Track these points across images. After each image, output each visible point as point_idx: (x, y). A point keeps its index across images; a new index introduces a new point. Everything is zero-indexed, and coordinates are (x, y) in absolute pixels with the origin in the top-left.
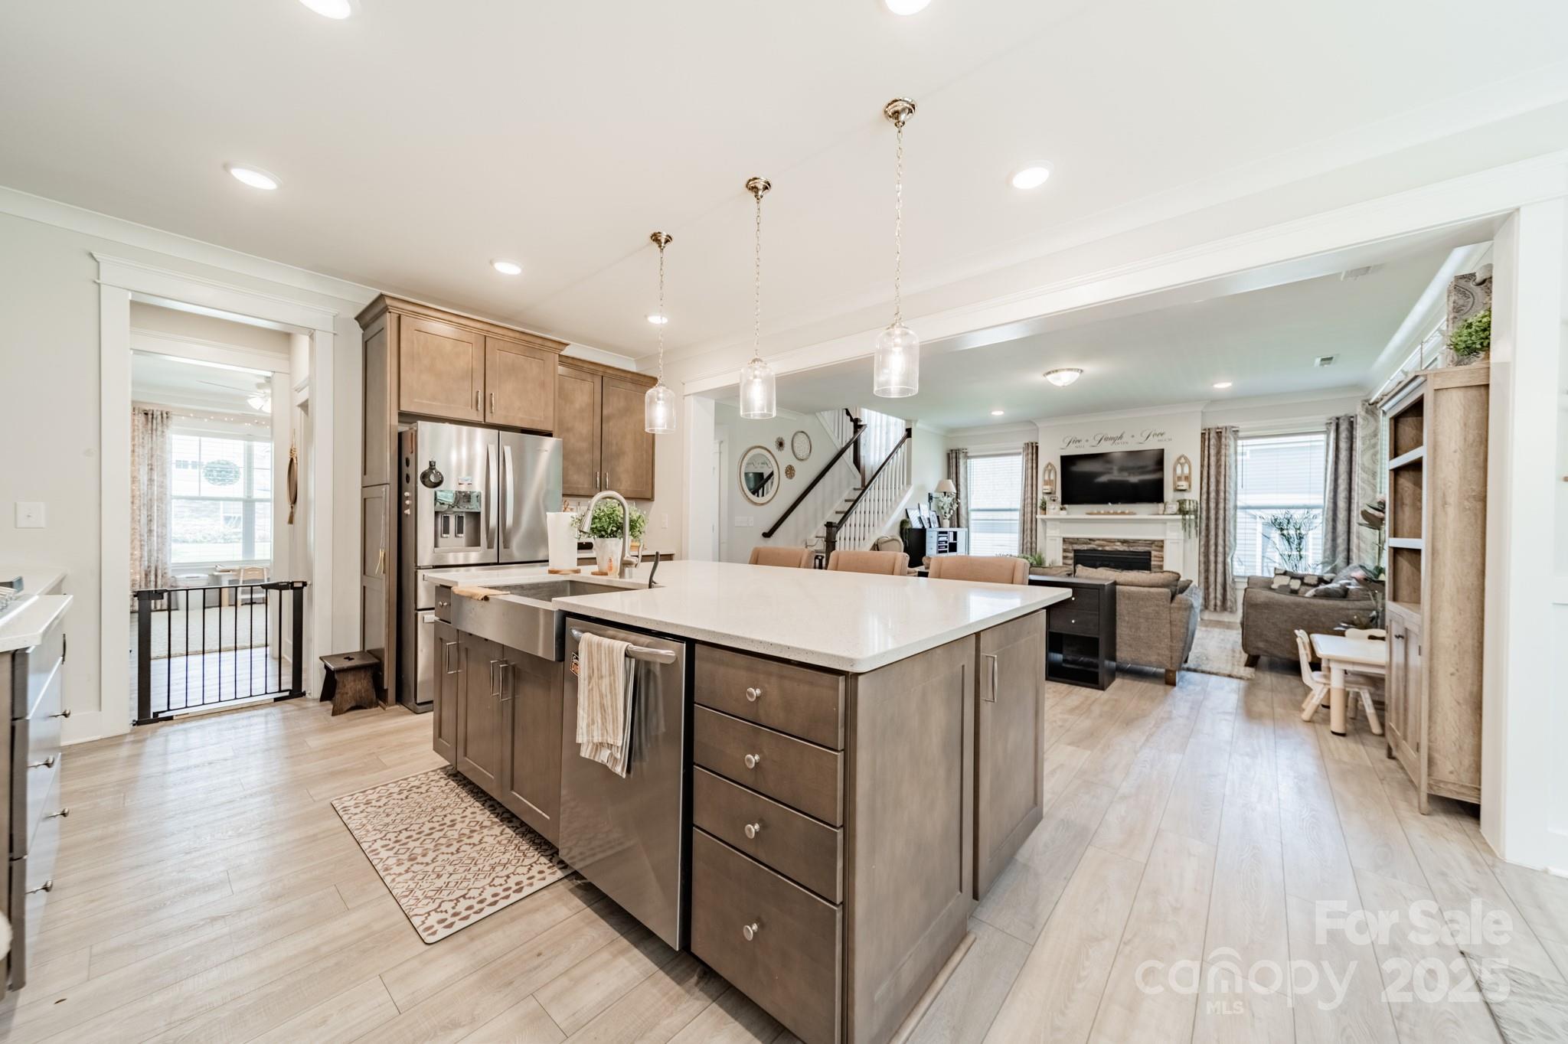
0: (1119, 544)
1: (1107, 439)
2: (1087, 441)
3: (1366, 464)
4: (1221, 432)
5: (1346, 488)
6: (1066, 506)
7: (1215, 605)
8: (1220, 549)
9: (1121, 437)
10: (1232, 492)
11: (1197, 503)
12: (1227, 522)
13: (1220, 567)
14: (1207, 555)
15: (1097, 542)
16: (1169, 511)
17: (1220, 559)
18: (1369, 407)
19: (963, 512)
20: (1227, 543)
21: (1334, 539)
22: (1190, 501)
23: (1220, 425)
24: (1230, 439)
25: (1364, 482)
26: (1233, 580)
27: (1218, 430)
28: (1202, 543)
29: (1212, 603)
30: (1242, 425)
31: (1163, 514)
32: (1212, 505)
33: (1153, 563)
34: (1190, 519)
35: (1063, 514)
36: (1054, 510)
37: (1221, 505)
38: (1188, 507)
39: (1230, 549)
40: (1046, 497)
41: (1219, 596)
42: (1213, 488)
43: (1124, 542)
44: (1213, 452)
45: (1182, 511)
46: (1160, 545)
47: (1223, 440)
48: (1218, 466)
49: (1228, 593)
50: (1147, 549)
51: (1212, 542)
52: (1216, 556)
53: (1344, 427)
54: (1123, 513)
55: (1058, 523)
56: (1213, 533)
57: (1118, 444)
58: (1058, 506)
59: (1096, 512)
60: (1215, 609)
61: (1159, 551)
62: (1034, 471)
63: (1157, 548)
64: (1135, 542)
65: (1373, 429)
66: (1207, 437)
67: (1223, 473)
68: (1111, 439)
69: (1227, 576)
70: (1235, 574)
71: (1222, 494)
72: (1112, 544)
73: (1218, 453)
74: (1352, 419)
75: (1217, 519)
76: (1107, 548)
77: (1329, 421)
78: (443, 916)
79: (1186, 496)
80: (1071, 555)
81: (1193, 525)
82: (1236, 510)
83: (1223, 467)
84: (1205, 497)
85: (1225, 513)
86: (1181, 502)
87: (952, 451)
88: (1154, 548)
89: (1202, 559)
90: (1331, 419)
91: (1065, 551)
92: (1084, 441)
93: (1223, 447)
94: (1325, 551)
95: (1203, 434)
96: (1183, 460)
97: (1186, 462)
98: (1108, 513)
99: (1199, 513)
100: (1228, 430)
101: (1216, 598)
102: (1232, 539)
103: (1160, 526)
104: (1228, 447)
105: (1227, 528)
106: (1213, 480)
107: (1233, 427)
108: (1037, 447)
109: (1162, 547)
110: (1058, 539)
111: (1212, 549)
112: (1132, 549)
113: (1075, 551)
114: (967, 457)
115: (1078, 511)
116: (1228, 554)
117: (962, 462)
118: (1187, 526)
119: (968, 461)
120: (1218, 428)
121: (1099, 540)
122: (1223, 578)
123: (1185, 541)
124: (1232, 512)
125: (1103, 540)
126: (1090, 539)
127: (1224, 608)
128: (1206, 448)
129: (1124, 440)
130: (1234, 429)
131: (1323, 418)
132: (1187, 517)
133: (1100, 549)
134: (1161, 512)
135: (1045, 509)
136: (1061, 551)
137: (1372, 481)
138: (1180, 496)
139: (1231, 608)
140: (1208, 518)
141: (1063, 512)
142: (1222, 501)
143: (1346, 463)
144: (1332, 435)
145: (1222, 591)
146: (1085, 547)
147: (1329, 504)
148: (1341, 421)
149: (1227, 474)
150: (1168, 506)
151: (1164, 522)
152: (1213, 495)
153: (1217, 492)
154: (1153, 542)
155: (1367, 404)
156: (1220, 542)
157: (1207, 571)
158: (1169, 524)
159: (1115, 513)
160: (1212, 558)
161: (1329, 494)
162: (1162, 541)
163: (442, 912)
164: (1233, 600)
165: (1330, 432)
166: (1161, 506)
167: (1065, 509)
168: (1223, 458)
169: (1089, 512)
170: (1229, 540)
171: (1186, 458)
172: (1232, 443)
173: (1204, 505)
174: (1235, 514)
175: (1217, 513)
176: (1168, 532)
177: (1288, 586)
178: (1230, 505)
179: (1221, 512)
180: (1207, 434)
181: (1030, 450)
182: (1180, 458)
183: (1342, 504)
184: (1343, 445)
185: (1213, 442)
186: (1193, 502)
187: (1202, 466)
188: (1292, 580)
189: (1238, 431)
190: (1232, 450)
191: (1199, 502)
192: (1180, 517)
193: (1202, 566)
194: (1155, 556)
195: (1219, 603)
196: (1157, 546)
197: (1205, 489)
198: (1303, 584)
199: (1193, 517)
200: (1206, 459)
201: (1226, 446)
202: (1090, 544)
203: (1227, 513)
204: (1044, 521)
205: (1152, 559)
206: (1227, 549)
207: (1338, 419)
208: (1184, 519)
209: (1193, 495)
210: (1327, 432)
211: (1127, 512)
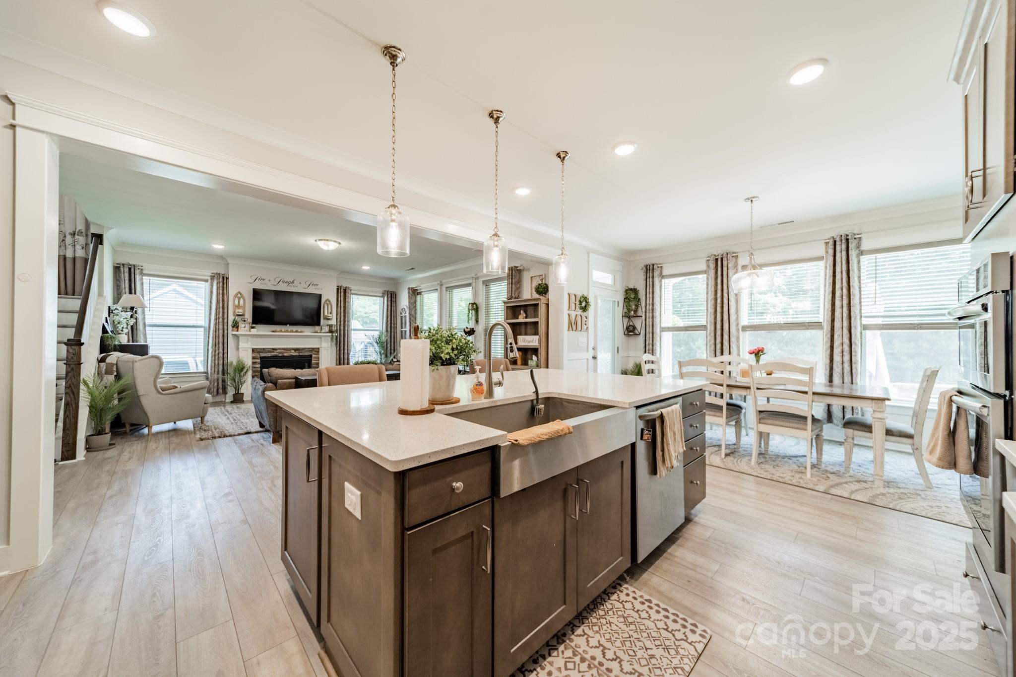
0: (293, 351)
1: (283, 282)
2: (270, 281)
4: (344, 289)
8: (346, 351)
9: (293, 282)
11: (335, 327)
12: (348, 337)
14: (340, 353)
15: (278, 351)
16: (323, 331)
17: (346, 357)
19: (141, 326)
22: (332, 325)
23: (344, 285)
24: (348, 294)
28: (338, 349)
30: (353, 287)
31: (320, 333)
32: (342, 328)
33: (313, 362)
35: (254, 332)
36: (244, 329)
37: (346, 328)
38: (333, 329)
40: (238, 318)
42: (341, 319)
43: (296, 350)
44: (342, 299)
45: (331, 331)
46: (317, 351)
48: (344, 307)
50: (310, 353)
51: (342, 348)
52: (344, 356)
53: (389, 295)
54: (297, 331)
55: (248, 338)
56: (342, 343)
57: (291, 286)
58: (248, 326)
62: (225, 295)
63: (315, 353)
64: (303, 349)
66: (340, 291)
67: (346, 311)
68: (286, 282)
71: (346, 323)
73: (344, 300)
74: (392, 293)
75: (344, 336)
76: (285, 354)
77: (385, 292)
78: (689, 633)
79: (330, 322)
80: (259, 361)
83: (346, 308)
84: (339, 323)
85: (348, 332)
86: (328, 326)
87: (122, 265)
89: (338, 357)
91: (253, 358)
92: (267, 280)
95: (338, 289)
96: (329, 302)
97: (330, 304)
98: (287, 331)
100: (348, 289)
103: (317, 340)
104: (348, 298)
105: (349, 340)
106: (342, 314)
107: (350, 288)
108: (227, 278)
109: (318, 352)
110: (249, 349)
112: (301, 354)
113: (261, 358)
114: (142, 274)
115: (263, 330)
118: (331, 339)
119: (145, 278)
120: (342, 287)
121: (279, 349)
125: (282, 349)
126: (273, 349)
128: (339, 297)
129: (294, 285)
131: (383, 290)
132: (334, 334)
134: (318, 331)
135: (237, 327)
136: (251, 358)
138: (328, 322)
140: (340, 334)
141: (254, 330)
142: (346, 326)
143: (390, 312)
144: (386, 298)
146: (269, 355)
148: (388, 292)
149: (348, 312)
150: (323, 328)
151: (320, 337)
152: (342, 323)
153: (344, 321)
154: (313, 349)
158: (323, 338)
159: (292, 331)
160: (342, 357)
162: (319, 348)
163: (686, 636)
166: (317, 328)
167: (256, 327)
168: (346, 303)
172: (350, 296)
173: (339, 328)
175: (344, 333)
176: (322, 343)
179: (346, 332)
182: (326, 301)
184: (389, 303)
185: (342, 294)
187: (337, 307)
189: (352, 290)
190: (351, 299)
192: (327, 334)
194: (315, 358)
196: (315, 351)
197: (338, 319)
200: (339, 303)
202: (273, 352)
204: (235, 336)
205: (313, 359)
206: (349, 351)
208: (332, 336)
209: (333, 322)
210: (383, 297)
211: (289, 330)
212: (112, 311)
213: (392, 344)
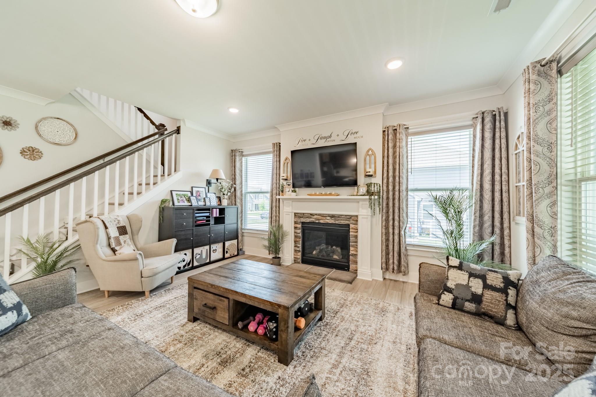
0: (329, 218)
1: (322, 138)
2: (310, 140)
3: (540, 134)
4: (396, 129)
5: (490, 172)
6: (297, 189)
7: (393, 269)
8: (396, 223)
9: (330, 137)
10: (405, 177)
11: (380, 186)
12: (401, 201)
13: (396, 237)
14: (387, 228)
15: (315, 217)
16: (361, 193)
17: (396, 232)
18: (542, 68)
19: (238, 193)
20: (401, 219)
21: (481, 216)
22: (374, 183)
23: (395, 125)
24: (402, 134)
25: (537, 156)
26: (406, 248)
27: (394, 128)
28: (384, 218)
29: (391, 267)
30: (410, 124)
31: (357, 195)
32: (391, 188)
33: (351, 233)
34: (374, 199)
35: (293, 195)
36: (289, 193)
37: (397, 188)
38: (373, 189)
39: (403, 223)
40: (285, 183)
41: (396, 262)
42: (391, 174)
43: (332, 216)
44: (391, 145)
45: (369, 193)
46: (355, 219)
47: (398, 135)
48: (394, 158)
49: (402, 260)
50: (347, 222)
51: (391, 217)
52: (393, 229)
53: (488, 119)
54: (330, 194)
55: (290, 202)
56: (391, 210)
57: (329, 141)
59: (314, 193)
60: (393, 272)
61: (355, 224)
62: (278, 163)
63: (353, 222)
64: (340, 216)
65: (547, 93)
66: (386, 133)
67: (398, 162)
68: (324, 138)
69: (401, 246)
70: (407, 243)
71: (397, 178)
72: (325, 218)
73: (395, 146)
74: (494, 113)
75: (394, 199)
76: (322, 221)
77: (476, 116)
79: (373, 180)
80: (299, 226)
81: (377, 204)
82: (407, 192)
83: (398, 157)
84: (385, 181)
85: (399, 194)
86: (369, 185)
87: (232, 151)
88: (352, 221)
89: (384, 231)
90: (477, 114)
91: (296, 223)
92: (307, 140)
93: (398, 140)
94: (474, 227)
95: (384, 131)
96: (370, 153)
97: (373, 154)
98: (321, 194)
99: (381, 194)
100: (401, 127)
101: (393, 263)
102: (405, 215)
103: (355, 205)
104: (401, 141)
105: (401, 207)
106: (391, 167)
107: (404, 125)
108: (280, 146)
109: (357, 221)
110: (290, 214)
111: (391, 223)
112: (337, 222)
113: (303, 223)
114: (242, 155)
115: (304, 193)
116: (402, 228)
117: (238, 159)
118: (373, 204)
119: (243, 158)
120: (394, 127)
121: (316, 214)
122: (398, 248)
123: (372, 216)
124: (405, 193)
125: (319, 215)
126: (311, 214)
127: (399, 271)
128: (386, 142)
129: (332, 139)
130: (405, 127)
131: (472, 114)
132: (373, 197)
133: (317, 222)
134: (355, 194)
135: (282, 191)
136: (293, 223)
137: (548, 154)
138: (369, 180)
139: (404, 272)
140: (388, 198)
141: (294, 194)
142: (397, 184)
143: (490, 150)
144: (479, 127)
145: (398, 258)
146: (308, 220)
147: (476, 186)
148: (485, 114)
149: (401, 162)
150: (360, 188)
151: (358, 201)
152: (391, 179)
153: (394, 177)
154: (350, 217)
155: (539, 66)
156: (396, 218)
157: (387, 240)
158: (361, 203)
159: (326, 195)
160: (391, 230)
161: (476, 178)
162: (357, 216)
164: (406, 265)
165: (476, 126)
166: (356, 188)
167: (295, 192)
168: (398, 150)
169: (309, 194)
170: (403, 217)
171: (372, 151)
172: (404, 138)
173: (385, 188)
174: (407, 195)
175: (394, 194)
176: (360, 209)
177: (468, 287)
178: (403, 187)
179: (397, 193)
180: (386, 131)
181: (276, 149)
182: (368, 151)
183: (487, 186)
184: (488, 135)
185: (391, 136)
186: (377, 185)
187: (383, 157)
188: (471, 279)
189: (408, 128)
190: (404, 143)
191: (381, 185)
192: (367, 197)
193: (384, 237)
194: (352, 229)
195: (396, 268)
196: (353, 220)
197: (385, 175)
198: (486, 286)
199: (376, 197)
200: (386, 151)
201: (399, 140)
202: (311, 218)
203: (401, 194)
204: (282, 199)
205: (351, 230)
206: (401, 224)
207: (483, 113)
208: (371, 199)
209: (378, 180)
210: (474, 126)
211: (333, 193)
212: (209, 183)
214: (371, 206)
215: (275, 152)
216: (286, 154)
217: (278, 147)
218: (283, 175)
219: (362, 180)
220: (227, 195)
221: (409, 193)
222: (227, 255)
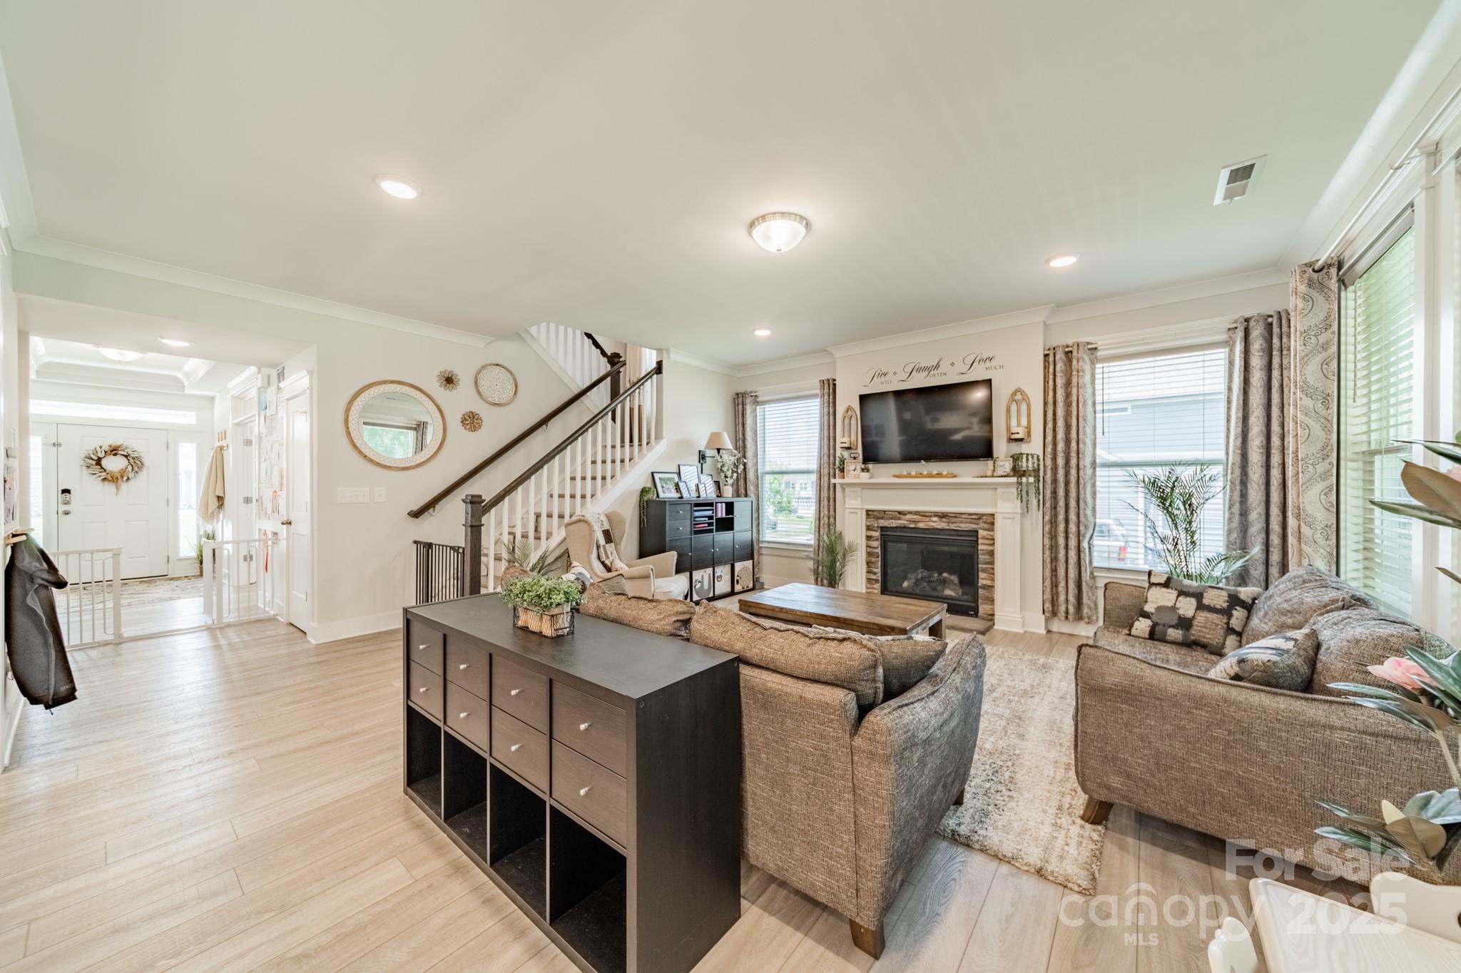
0: (935, 519)
1: (919, 370)
2: (895, 373)
3: (1311, 380)
4: (1071, 352)
5: (1262, 431)
6: (870, 466)
7: (1067, 612)
8: (1072, 528)
9: (937, 366)
10: (1089, 442)
11: (1038, 460)
12: (1081, 487)
13: (1072, 554)
14: (1053, 537)
15: (909, 516)
16: (1000, 472)
17: (1073, 543)
18: (1315, 276)
19: (751, 475)
20: (1082, 519)
21: (1244, 513)
22: (1028, 455)
23: (1070, 342)
24: (1084, 361)
25: (1306, 415)
26: (1092, 573)
27: (1067, 350)
28: (1047, 518)
29: (1062, 608)
30: (1100, 341)
31: (993, 476)
32: (1061, 461)
33: (981, 547)
34: (1028, 484)
35: (865, 478)
36: (854, 473)
37: (1073, 462)
38: (1024, 465)
39: (1086, 527)
40: (846, 454)
41: (1072, 599)
42: (1061, 435)
43: (943, 516)
44: (1060, 382)
45: (1017, 472)
46: (990, 520)
47: (1075, 362)
48: (1068, 404)
49: (1085, 595)
50: (973, 526)
51: (1061, 517)
52: (1067, 538)
53: (1257, 332)
54: (939, 475)
55: (859, 490)
56: (1061, 503)
57: (934, 375)
58: (860, 465)
59: (905, 473)
60: (1067, 618)
61: (988, 530)
62: (831, 418)
63: (986, 526)
64: (957, 515)
65: (1322, 315)
66: (1051, 359)
67: (1074, 413)
68: (925, 369)
69: (1083, 569)
70: (1095, 564)
71: (1074, 445)
72: (927, 519)
73: (1068, 384)
75: (1067, 483)
76: (921, 525)
77: (1235, 325)
79: (1025, 448)
80: (877, 534)
81: (1032, 491)
82: (1095, 468)
83: (1074, 404)
84: (1049, 449)
85: (1078, 473)
86: (1016, 458)
87: (738, 394)
88: (982, 525)
89: (1047, 542)
90: (1235, 322)
91: (869, 528)
92: (890, 374)
93: (1074, 373)
95: (1046, 356)
96: (1019, 397)
97: (1023, 399)
98: (921, 475)
99: (1041, 474)
100: (1081, 348)
101: (1067, 601)
102: (1089, 512)
103: (989, 494)
104: (1080, 374)
105: (1082, 496)
106: (1060, 423)
107: (1088, 343)
108: (835, 385)
109: (993, 524)
110: (859, 511)
111: (1061, 527)
112: (952, 527)
113: (883, 529)
114: (757, 403)
115: (883, 473)
116: (1084, 536)
117: (749, 409)
118: (1024, 493)
119: (758, 407)
120: (1067, 346)
121: (910, 513)
122: (1077, 573)
123: (1022, 515)
124: (1089, 472)
125: (916, 513)
126: (900, 513)
127: (1079, 616)
128: (1051, 377)
129: (940, 370)
130: (1090, 346)
131: (1224, 321)
132: (1024, 480)
133: (912, 526)
134: (989, 473)
135: (842, 470)
136: (864, 528)
138: (1015, 449)
139: (1089, 618)
140: (1055, 481)
141: (865, 475)
142: (1073, 455)
143: (1261, 390)
144: (1239, 347)
145: (1076, 591)
146: (894, 523)
147: (1234, 457)
148: (1252, 323)
149: (1081, 414)
150: (999, 463)
151: (994, 487)
152: (1061, 446)
153: (1068, 441)
154: (980, 516)
155: (1310, 270)
156: (1073, 517)
157: (1054, 559)
158: (1000, 490)
159: (930, 476)
160: (1061, 541)
161: (1234, 443)
162: (992, 516)
164: (1093, 606)
165: (1234, 343)
166: (990, 463)
167: (868, 470)
168: (1074, 390)
169: (896, 474)
170: (1085, 516)
171: (1022, 393)
172: (1087, 367)
173: (1049, 462)
174: (1094, 474)
175: (1067, 474)
176: (999, 502)
177: (1174, 608)
178: (1087, 461)
179: (1073, 472)
180: (1051, 355)
181: (826, 390)
182: (1015, 393)
183: (1256, 457)
184: (1257, 362)
185: (1060, 366)
186: (1033, 457)
187: (1045, 404)
188: (1181, 598)
189: (1096, 349)
190: (1087, 378)
191: (1041, 457)
192: (1014, 480)
193: (1048, 553)
194: (984, 538)
195: (1071, 610)
196: (985, 522)
197: (1049, 438)
198: (1201, 607)
199: (1031, 480)
200: (1051, 393)
201: (1078, 371)
202: (900, 519)
203: (1081, 473)
204: (843, 486)
205: (980, 541)
206: (1082, 528)
207: (1247, 320)
208: (1020, 484)
209: (1034, 447)
210: (1229, 344)
211: (945, 473)
212: (702, 457)
213: (1275, 511)
214: (1022, 496)
215: (826, 397)
216: (848, 399)
217: (830, 387)
218: (841, 440)
219: (1001, 448)
220: (732, 477)
221: (1099, 472)
222: (738, 588)
